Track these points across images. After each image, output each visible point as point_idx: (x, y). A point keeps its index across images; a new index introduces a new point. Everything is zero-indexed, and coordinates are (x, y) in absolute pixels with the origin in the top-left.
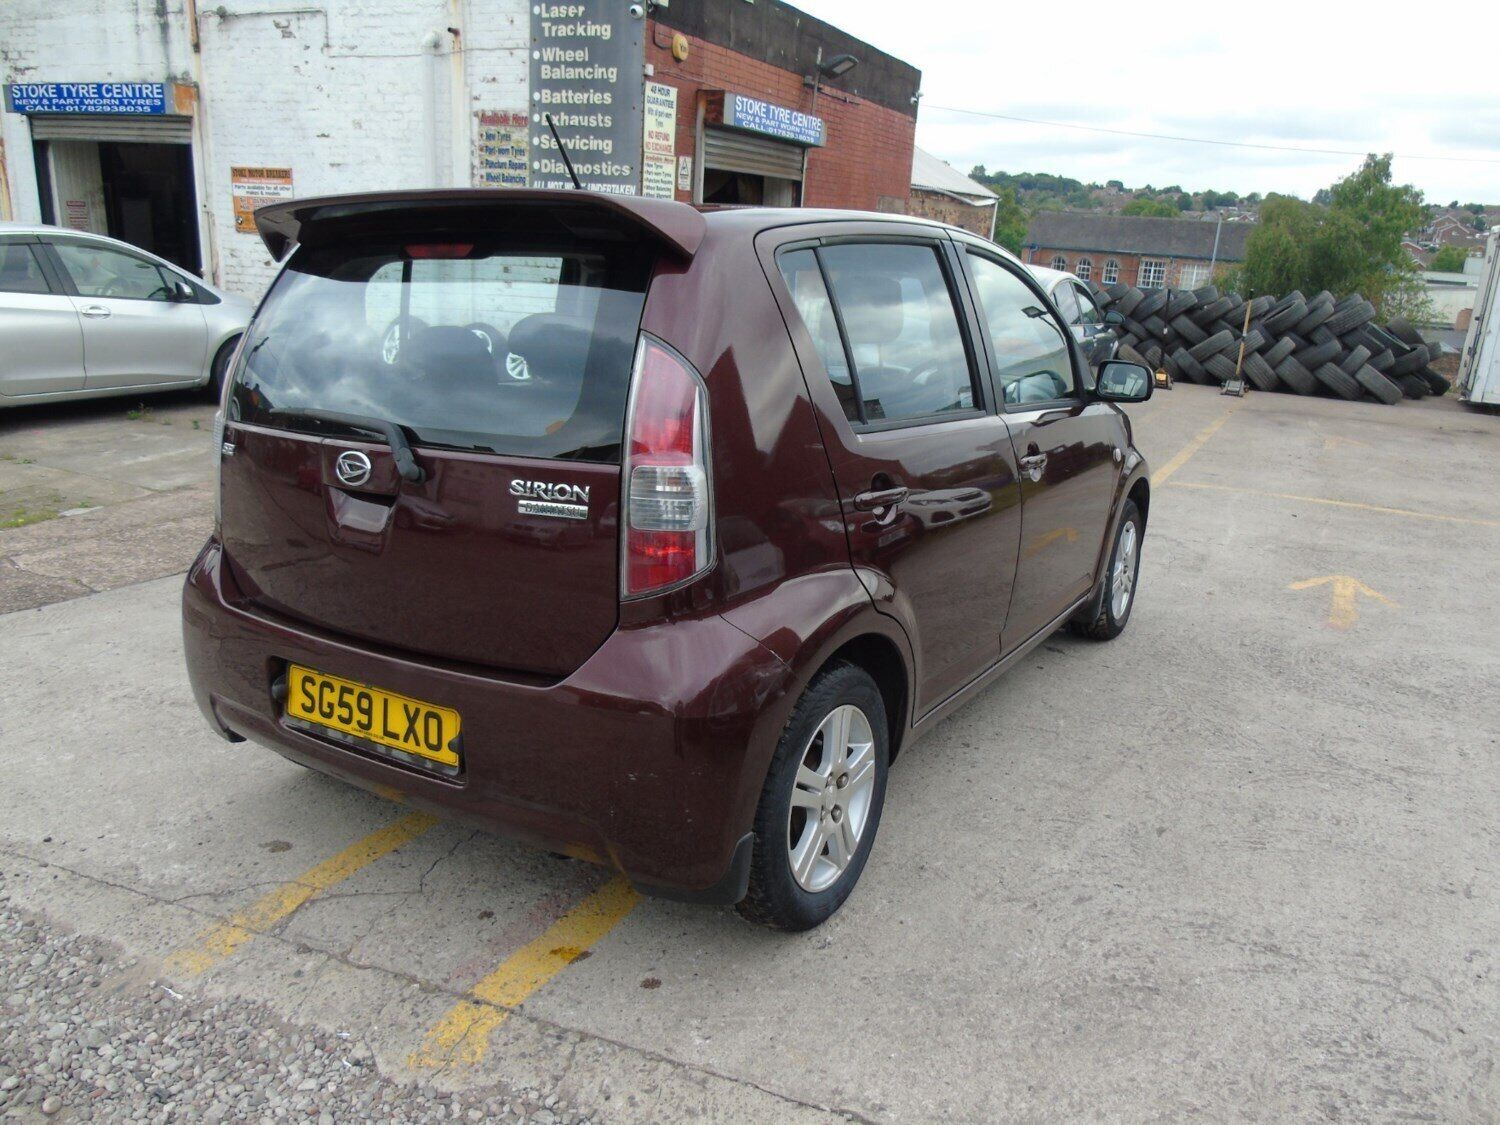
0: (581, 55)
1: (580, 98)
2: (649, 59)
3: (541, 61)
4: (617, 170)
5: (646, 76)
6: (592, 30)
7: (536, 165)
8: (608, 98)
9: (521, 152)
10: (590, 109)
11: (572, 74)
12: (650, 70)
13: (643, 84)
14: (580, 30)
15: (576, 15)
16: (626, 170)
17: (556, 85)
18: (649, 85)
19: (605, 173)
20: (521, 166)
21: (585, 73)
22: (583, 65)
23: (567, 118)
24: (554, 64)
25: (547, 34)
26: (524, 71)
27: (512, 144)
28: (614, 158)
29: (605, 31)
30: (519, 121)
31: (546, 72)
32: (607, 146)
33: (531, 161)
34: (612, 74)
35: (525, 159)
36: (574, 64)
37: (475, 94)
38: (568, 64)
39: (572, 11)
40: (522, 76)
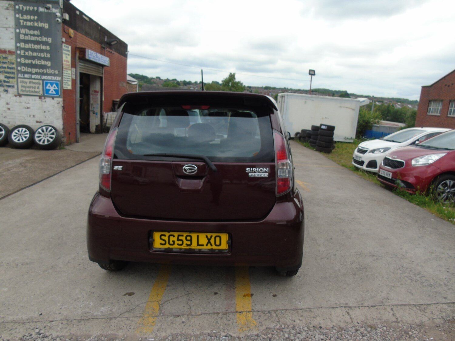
0: (36, 32)
1: (36, 47)
2: (63, 36)
3: (20, 33)
4: (53, 72)
5: (63, 42)
6: (41, 25)
7: (19, 68)
8: (48, 48)
9: (13, 63)
10: (41, 51)
11: (33, 38)
12: (64, 40)
13: (62, 44)
14: (36, 24)
15: (34, 19)
16: (57, 72)
17: (26, 42)
18: (64, 45)
19: (48, 72)
20: (12, 68)
21: (39, 39)
22: (38, 36)
23: (32, 53)
24: (26, 35)
25: (22, 24)
26: (13, 36)
27: (9, 60)
28: (51, 67)
29: (46, 26)
30: (11, 52)
31: (22, 37)
32: (49, 64)
33: (17, 67)
34: (50, 40)
35: (14, 66)
36: (34, 35)
38: (31, 35)
39: (32, 18)
40: (12, 37)
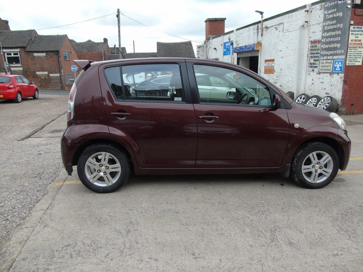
0: (334, 22)
1: (333, 33)
2: (352, 19)
3: (325, 25)
4: (340, 52)
5: (351, 25)
6: (338, 14)
7: (322, 53)
8: (340, 32)
9: (318, 50)
10: (336, 36)
11: (332, 27)
12: (352, 22)
13: (349, 27)
14: (335, 15)
15: (334, 11)
16: (343, 51)
17: (328, 31)
18: (352, 28)
19: (337, 53)
20: (318, 53)
21: (335, 27)
22: (335, 24)
23: (330, 39)
24: (328, 26)
25: (327, 18)
27: (317, 48)
28: (340, 49)
29: (341, 14)
30: (319, 42)
31: (326, 28)
32: (339, 45)
33: (321, 52)
34: (341, 26)
35: (319, 51)
36: (333, 25)
37: (310, 36)
38: (331, 25)
39: (333, 10)
40: (321, 30)
